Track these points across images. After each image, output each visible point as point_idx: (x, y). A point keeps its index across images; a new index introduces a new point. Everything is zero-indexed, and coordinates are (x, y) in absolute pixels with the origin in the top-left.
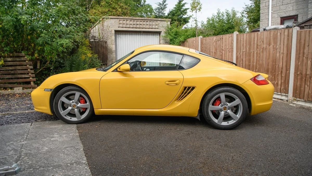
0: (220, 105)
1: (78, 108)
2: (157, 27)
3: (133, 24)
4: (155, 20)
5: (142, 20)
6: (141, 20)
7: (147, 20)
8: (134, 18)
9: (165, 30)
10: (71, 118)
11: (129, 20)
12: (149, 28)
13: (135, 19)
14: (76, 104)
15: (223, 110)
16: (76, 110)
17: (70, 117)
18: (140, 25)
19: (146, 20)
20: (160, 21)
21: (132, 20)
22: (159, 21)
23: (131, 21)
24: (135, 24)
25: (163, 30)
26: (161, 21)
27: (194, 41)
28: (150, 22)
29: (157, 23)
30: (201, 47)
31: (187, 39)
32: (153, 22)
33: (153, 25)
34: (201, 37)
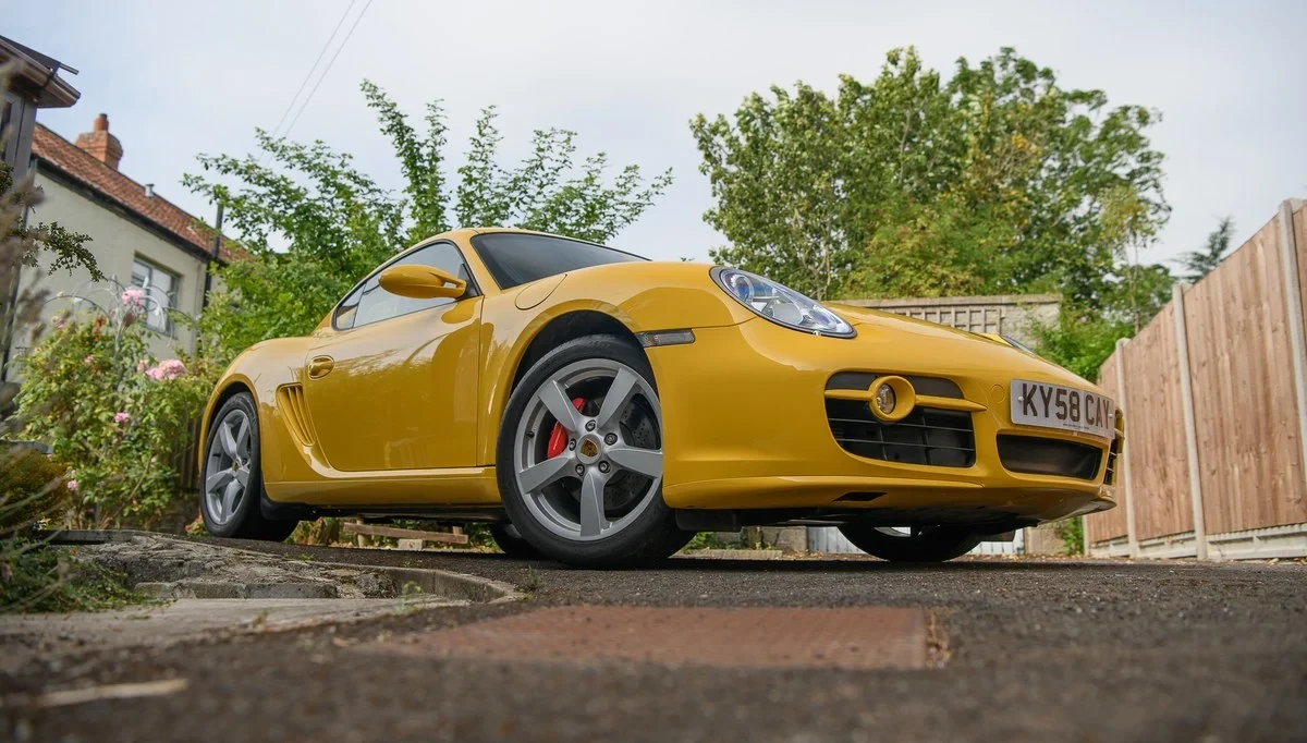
4: (983, 305)
5: (922, 307)
6: (920, 310)
7: (945, 306)
8: (887, 302)
13: (888, 305)
19: (939, 306)
20: (1006, 305)
22: (1003, 308)
26: (1011, 308)
27: (1113, 369)
28: (959, 315)
29: (993, 317)
30: (1126, 388)
31: (1098, 366)
32: (971, 312)
33: (971, 326)
34: (1122, 345)
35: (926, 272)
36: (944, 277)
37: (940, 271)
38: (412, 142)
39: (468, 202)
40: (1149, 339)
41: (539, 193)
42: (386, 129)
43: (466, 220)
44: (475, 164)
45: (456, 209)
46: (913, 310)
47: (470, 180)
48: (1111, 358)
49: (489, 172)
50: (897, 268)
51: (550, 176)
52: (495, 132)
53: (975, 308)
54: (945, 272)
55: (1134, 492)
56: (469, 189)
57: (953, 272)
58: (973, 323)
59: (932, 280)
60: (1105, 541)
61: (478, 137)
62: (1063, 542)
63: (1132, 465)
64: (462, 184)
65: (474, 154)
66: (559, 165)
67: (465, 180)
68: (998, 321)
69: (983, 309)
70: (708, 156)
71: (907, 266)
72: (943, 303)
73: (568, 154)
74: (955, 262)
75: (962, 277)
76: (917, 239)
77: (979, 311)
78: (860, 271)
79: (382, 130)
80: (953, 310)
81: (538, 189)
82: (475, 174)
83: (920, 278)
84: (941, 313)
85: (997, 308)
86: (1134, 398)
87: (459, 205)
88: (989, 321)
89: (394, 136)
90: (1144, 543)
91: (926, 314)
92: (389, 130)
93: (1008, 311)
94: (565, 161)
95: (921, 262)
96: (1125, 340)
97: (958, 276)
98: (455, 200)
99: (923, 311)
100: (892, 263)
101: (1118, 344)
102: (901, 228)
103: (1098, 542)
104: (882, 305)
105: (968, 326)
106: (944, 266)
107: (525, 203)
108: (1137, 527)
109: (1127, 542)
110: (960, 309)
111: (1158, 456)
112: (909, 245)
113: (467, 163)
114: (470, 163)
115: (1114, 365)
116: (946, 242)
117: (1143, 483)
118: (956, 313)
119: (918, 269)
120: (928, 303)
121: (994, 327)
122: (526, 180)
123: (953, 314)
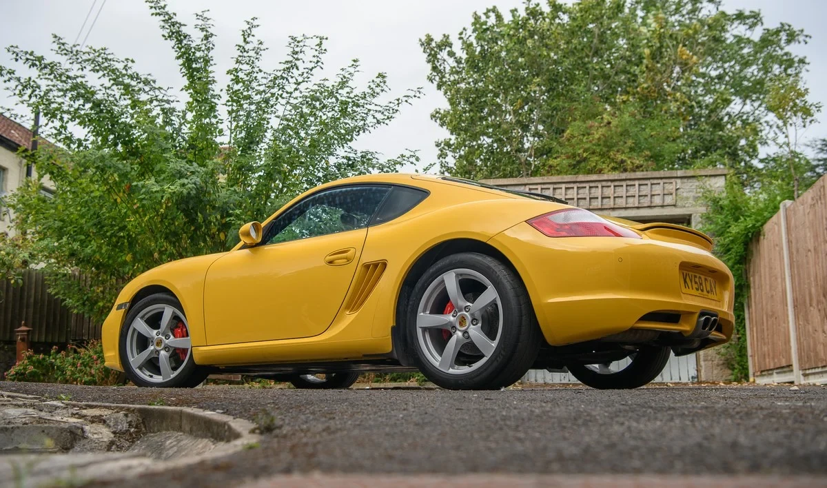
0: (452, 313)
1: (167, 348)
2: (669, 200)
3: (578, 199)
4: (661, 178)
5: (612, 181)
6: (609, 184)
7: (630, 180)
8: (581, 177)
9: (703, 210)
10: (151, 376)
11: (563, 186)
12: (638, 208)
13: (583, 180)
14: (164, 338)
15: (458, 326)
16: (163, 353)
17: (148, 373)
18: (603, 198)
19: (626, 180)
20: (681, 178)
21: (575, 186)
22: (679, 181)
23: (571, 190)
24: (585, 199)
25: (697, 211)
26: (685, 180)
27: (776, 227)
28: (642, 187)
29: (671, 187)
30: (789, 242)
31: (762, 225)
32: (652, 184)
33: (652, 195)
34: (785, 206)
35: (609, 158)
36: (623, 161)
37: (620, 157)
38: (188, 48)
39: (236, 98)
40: (813, 199)
41: (296, 89)
42: (167, 35)
43: (234, 115)
44: (241, 66)
45: (226, 105)
46: (604, 184)
47: (237, 80)
48: (774, 218)
49: (255, 75)
50: (585, 155)
51: (305, 75)
52: (261, 43)
53: (655, 181)
54: (623, 157)
55: (797, 328)
56: (236, 87)
57: (630, 158)
58: (653, 193)
59: (612, 165)
60: (768, 370)
61: (242, 44)
62: (730, 372)
63: (795, 306)
64: (230, 83)
65: (240, 59)
66: (313, 65)
67: (233, 80)
68: (674, 191)
69: (661, 182)
70: (435, 68)
71: (593, 153)
72: (628, 177)
73: (321, 56)
74: (632, 149)
75: (638, 162)
76: (602, 131)
77: (659, 184)
78: (556, 158)
79: (163, 36)
80: (637, 183)
81: (295, 86)
82: (241, 75)
83: (604, 163)
84: (627, 186)
85: (673, 180)
86: (798, 251)
87: (228, 101)
88: (666, 192)
89: (173, 43)
90: (808, 372)
91: (615, 186)
92: (170, 37)
93: (682, 183)
94: (318, 62)
95: (605, 149)
96: (788, 202)
97: (634, 161)
98: (225, 97)
99: (612, 184)
100: (580, 151)
101: (781, 206)
102: (590, 122)
103: (762, 371)
104: (578, 180)
105: (649, 196)
106: (623, 153)
107: (283, 98)
108: (800, 359)
109: (792, 371)
110: (642, 182)
111: (822, 298)
112: (597, 136)
113: (233, 65)
114: (236, 66)
115: (778, 224)
116: (625, 133)
117: (807, 320)
118: (640, 185)
119: (602, 155)
120: (616, 178)
121: (671, 197)
122: (283, 78)
123: (637, 186)
